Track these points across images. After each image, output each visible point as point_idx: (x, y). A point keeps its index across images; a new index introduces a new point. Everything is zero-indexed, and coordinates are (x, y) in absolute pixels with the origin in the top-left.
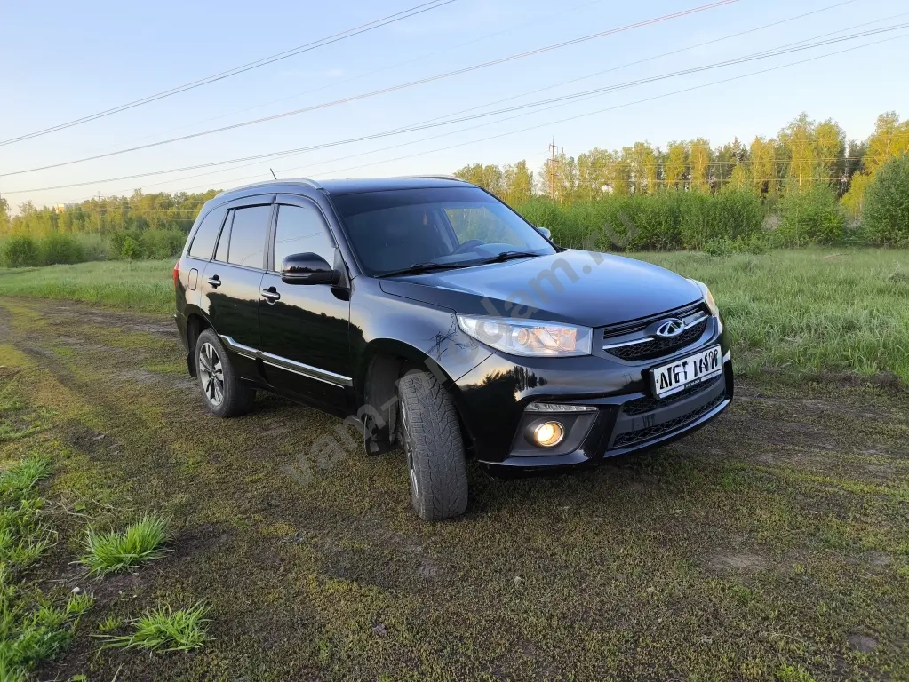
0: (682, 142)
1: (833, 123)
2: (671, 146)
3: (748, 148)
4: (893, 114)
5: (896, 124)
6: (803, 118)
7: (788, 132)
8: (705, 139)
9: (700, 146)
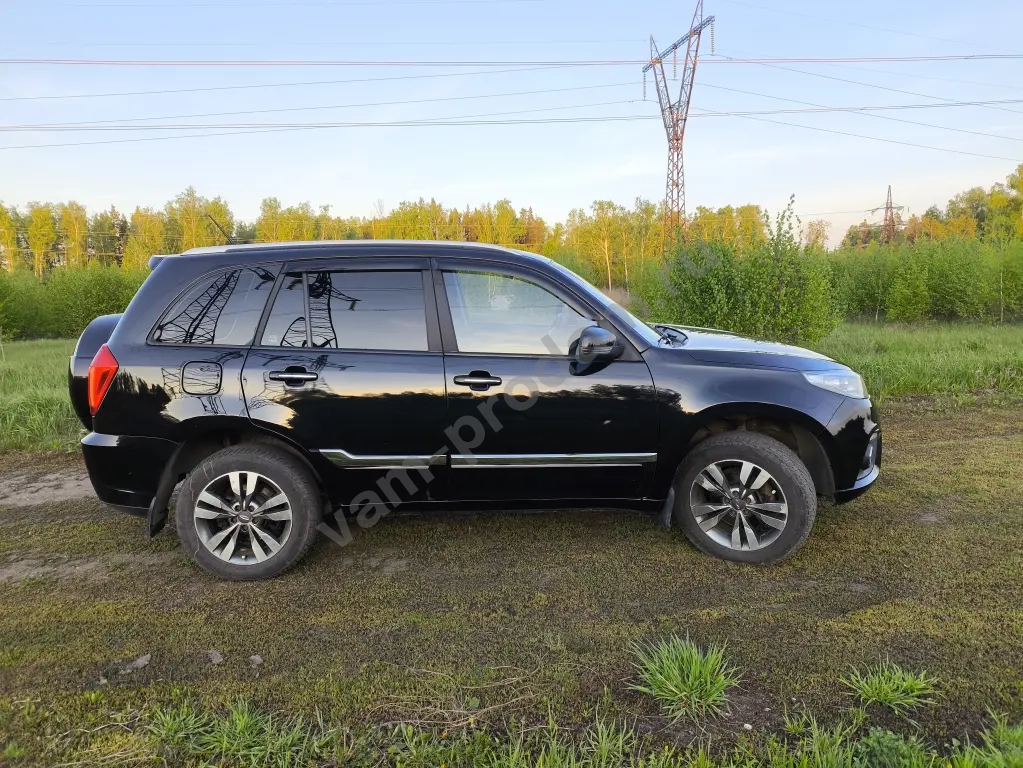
0: (47, 205)
1: (222, 202)
2: (32, 207)
3: (129, 220)
4: (275, 200)
5: (280, 211)
6: (191, 193)
7: (176, 206)
8: (80, 204)
9: (74, 212)
